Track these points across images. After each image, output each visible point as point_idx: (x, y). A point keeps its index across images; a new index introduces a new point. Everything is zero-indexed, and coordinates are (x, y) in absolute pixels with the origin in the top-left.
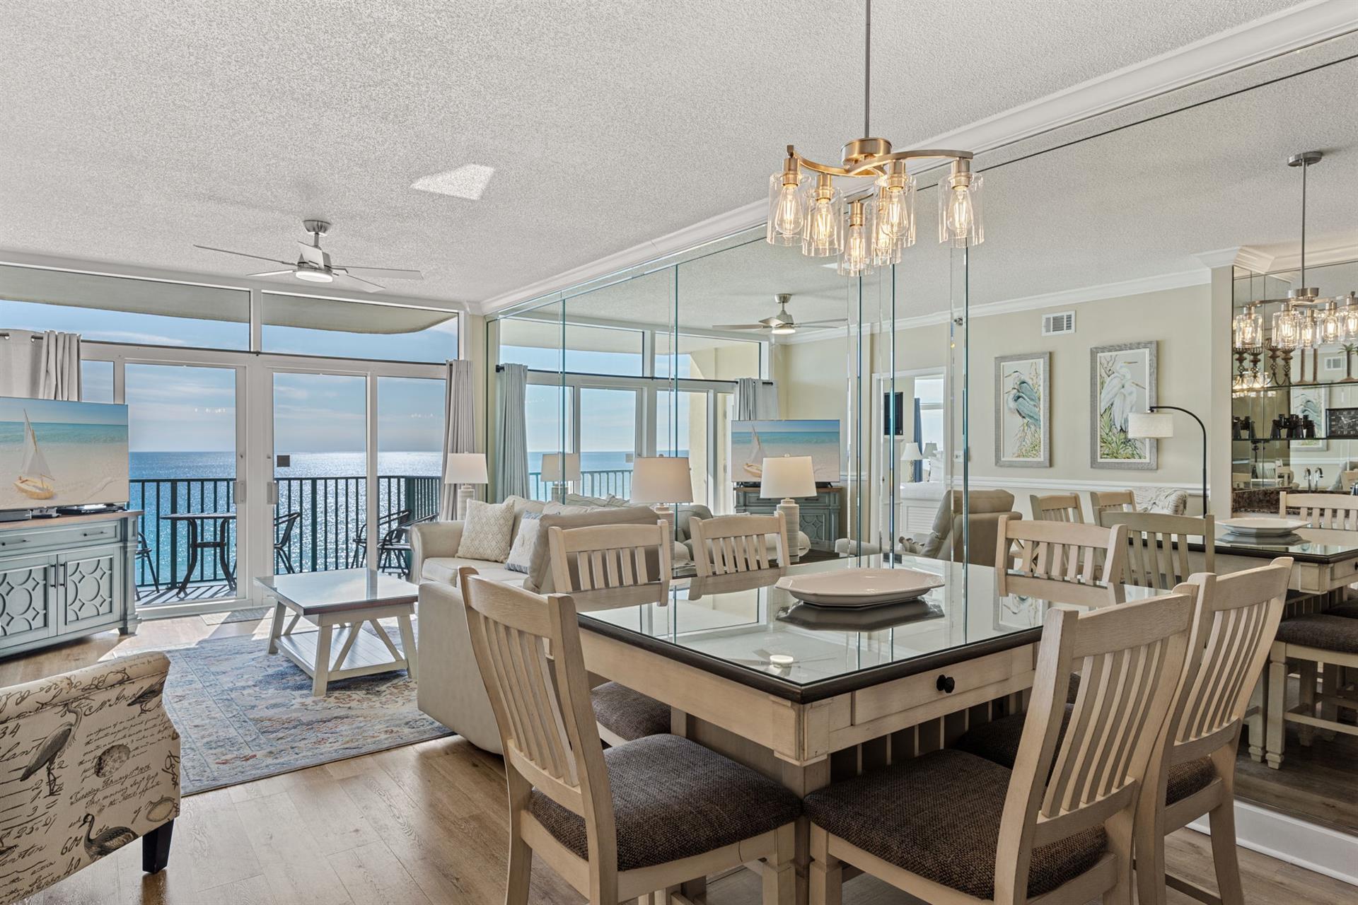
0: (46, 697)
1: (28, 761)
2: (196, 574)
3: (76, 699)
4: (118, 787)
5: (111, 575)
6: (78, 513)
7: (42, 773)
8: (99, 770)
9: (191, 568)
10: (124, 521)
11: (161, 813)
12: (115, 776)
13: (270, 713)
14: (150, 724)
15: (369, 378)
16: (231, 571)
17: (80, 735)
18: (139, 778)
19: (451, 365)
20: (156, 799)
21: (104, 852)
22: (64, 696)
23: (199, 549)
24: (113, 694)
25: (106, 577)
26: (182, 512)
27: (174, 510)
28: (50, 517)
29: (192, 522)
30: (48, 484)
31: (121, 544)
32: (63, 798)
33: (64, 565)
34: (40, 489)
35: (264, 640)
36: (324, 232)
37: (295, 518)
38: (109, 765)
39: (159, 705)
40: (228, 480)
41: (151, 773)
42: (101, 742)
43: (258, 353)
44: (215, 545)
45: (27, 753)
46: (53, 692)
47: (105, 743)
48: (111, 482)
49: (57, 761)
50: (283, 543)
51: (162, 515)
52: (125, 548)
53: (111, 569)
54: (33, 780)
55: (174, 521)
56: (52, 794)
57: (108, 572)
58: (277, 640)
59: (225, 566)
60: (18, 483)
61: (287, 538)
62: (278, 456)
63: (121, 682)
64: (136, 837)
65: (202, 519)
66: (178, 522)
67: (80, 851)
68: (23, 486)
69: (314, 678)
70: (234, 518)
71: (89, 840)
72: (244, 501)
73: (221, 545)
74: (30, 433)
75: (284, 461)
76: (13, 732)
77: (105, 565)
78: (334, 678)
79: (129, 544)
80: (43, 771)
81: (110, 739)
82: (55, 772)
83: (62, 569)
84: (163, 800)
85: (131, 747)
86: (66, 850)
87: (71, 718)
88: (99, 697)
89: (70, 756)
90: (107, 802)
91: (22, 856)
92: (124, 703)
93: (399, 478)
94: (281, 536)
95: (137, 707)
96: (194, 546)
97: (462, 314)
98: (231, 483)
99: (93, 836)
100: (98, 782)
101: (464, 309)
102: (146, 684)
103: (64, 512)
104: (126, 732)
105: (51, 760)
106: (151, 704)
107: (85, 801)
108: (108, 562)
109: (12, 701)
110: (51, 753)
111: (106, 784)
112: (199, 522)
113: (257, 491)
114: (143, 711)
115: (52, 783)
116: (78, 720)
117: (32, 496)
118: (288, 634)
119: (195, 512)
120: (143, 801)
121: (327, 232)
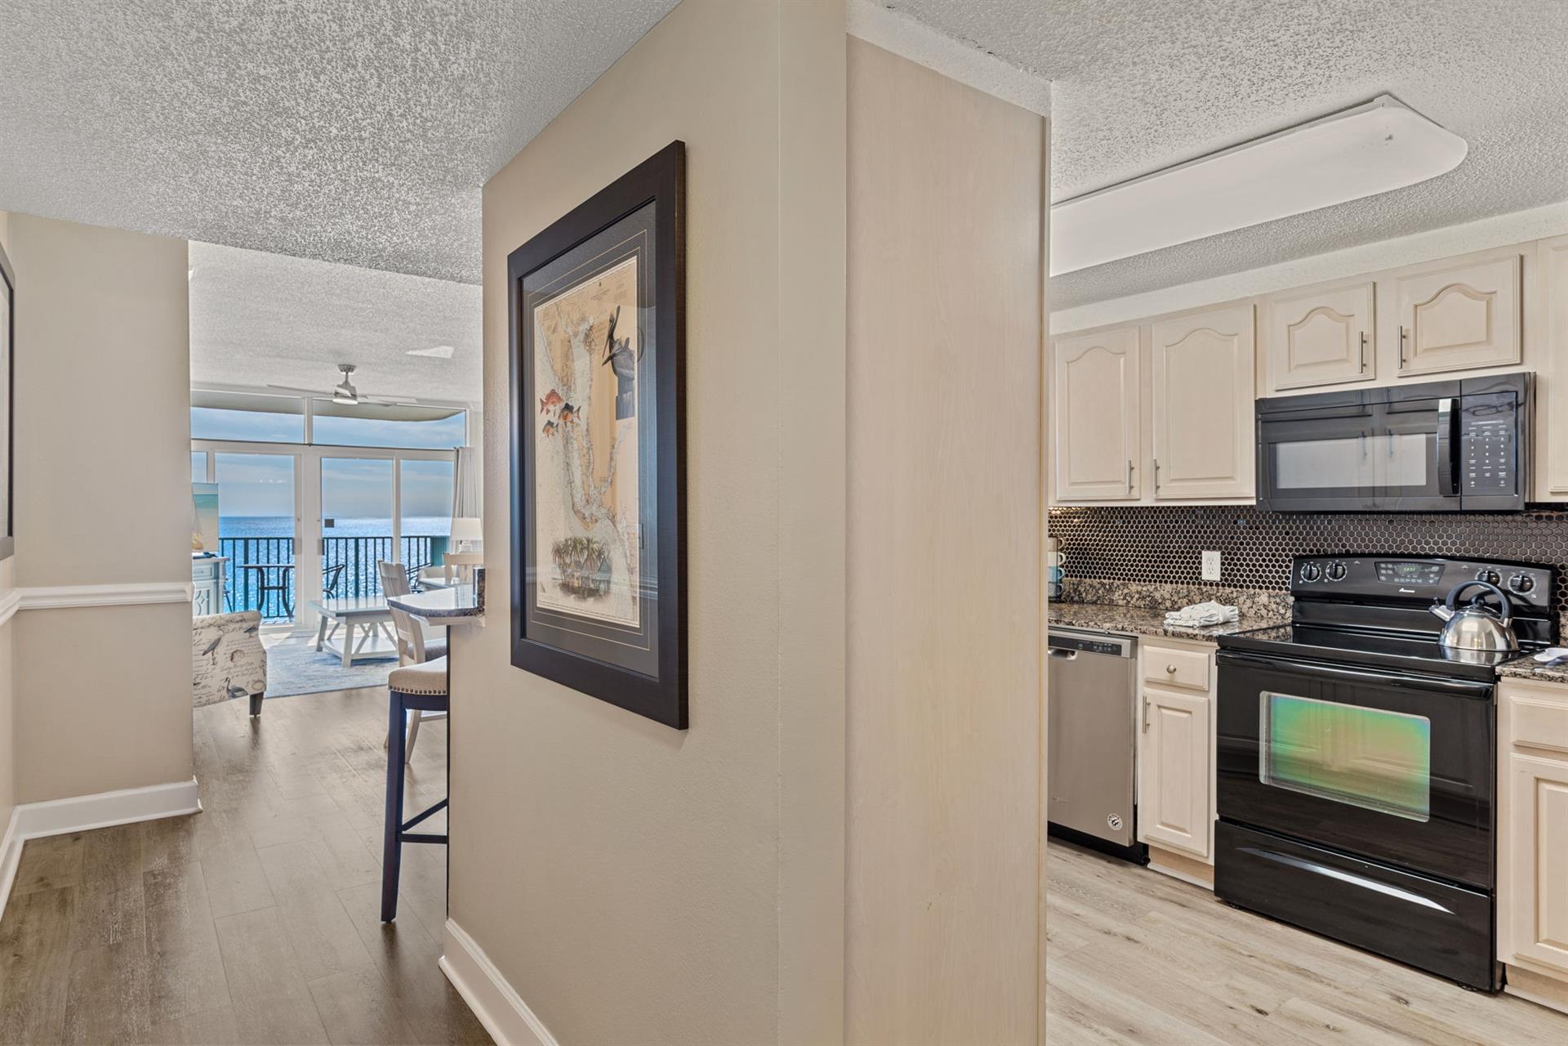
0: (212, 622)
1: (205, 647)
2: (264, 612)
3: (223, 625)
4: (240, 669)
5: (208, 602)
8: (232, 659)
9: (260, 607)
10: (217, 565)
11: (259, 686)
12: (239, 664)
13: (315, 673)
14: (254, 643)
15: (394, 461)
16: (291, 609)
17: (224, 641)
18: (249, 667)
19: (458, 451)
20: (256, 679)
21: (234, 696)
22: (218, 622)
23: (266, 591)
24: (238, 625)
25: (205, 602)
26: (252, 562)
27: (246, 561)
29: (260, 569)
31: (215, 581)
32: (218, 667)
35: (313, 646)
36: (352, 371)
37: (341, 568)
38: (236, 657)
39: (257, 635)
40: (288, 539)
41: (253, 666)
42: (233, 647)
43: (310, 445)
44: (278, 588)
45: (204, 644)
46: (214, 620)
47: (235, 648)
49: (216, 650)
50: (332, 588)
51: (236, 565)
52: (217, 583)
53: (208, 597)
54: (206, 656)
55: (246, 569)
56: (214, 664)
57: (206, 599)
58: (322, 642)
59: (286, 605)
61: (335, 582)
62: (326, 520)
63: (241, 621)
64: (247, 694)
65: (268, 567)
66: (250, 570)
67: (224, 693)
69: (343, 658)
70: (293, 567)
71: (228, 689)
72: (300, 553)
73: (283, 588)
75: (330, 523)
76: (200, 634)
77: (204, 595)
78: (355, 658)
79: (220, 581)
80: (210, 653)
81: (236, 646)
82: (215, 655)
84: (259, 681)
85: (246, 652)
86: (219, 691)
87: (221, 633)
88: (232, 626)
89: (220, 649)
90: (235, 674)
91: (203, 688)
92: (242, 631)
93: (426, 537)
94: (330, 582)
95: (248, 634)
96: (262, 589)
97: (468, 410)
98: (291, 541)
99: (230, 688)
100: (231, 664)
101: (469, 407)
102: (251, 624)
104: (243, 645)
105: (213, 649)
106: (254, 634)
107: (226, 672)
108: (206, 592)
109: (198, 622)
110: (213, 647)
111: (235, 666)
112: (265, 570)
113: (310, 545)
114: (250, 637)
115: (214, 659)
116: (224, 635)
118: (329, 639)
119: (263, 562)
120: (250, 679)
121: (355, 372)
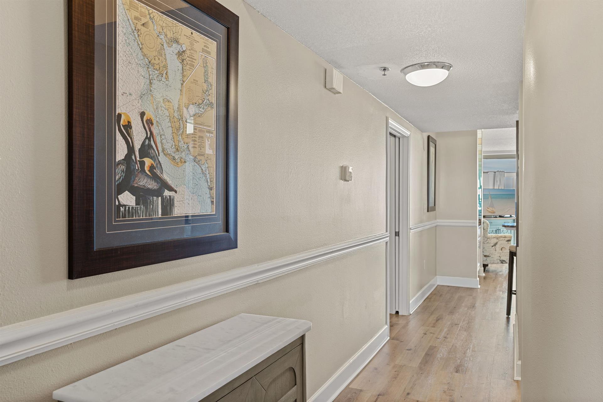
0: (495, 236)
1: (492, 245)
3: (499, 238)
4: (504, 254)
6: (503, 217)
7: (494, 247)
8: (501, 250)
17: (499, 244)
21: (502, 263)
22: (497, 237)
24: (504, 239)
28: (497, 217)
30: (493, 209)
32: (497, 252)
33: (500, 230)
34: (491, 210)
38: (503, 249)
39: (511, 243)
45: (492, 243)
48: (509, 210)
56: (495, 251)
60: (487, 209)
63: (505, 237)
67: (499, 261)
68: (488, 209)
74: (490, 197)
76: (491, 240)
81: (503, 246)
82: (496, 248)
83: (499, 231)
85: (506, 248)
86: (497, 260)
87: (498, 240)
88: (502, 239)
89: (497, 246)
92: (505, 241)
95: (507, 242)
99: (501, 260)
100: (501, 252)
102: (508, 239)
103: (500, 216)
104: (505, 246)
105: (495, 246)
110: (495, 245)
111: (503, 253)
114: (508, 243)
115: (495, 249)
117: (490, 212)
